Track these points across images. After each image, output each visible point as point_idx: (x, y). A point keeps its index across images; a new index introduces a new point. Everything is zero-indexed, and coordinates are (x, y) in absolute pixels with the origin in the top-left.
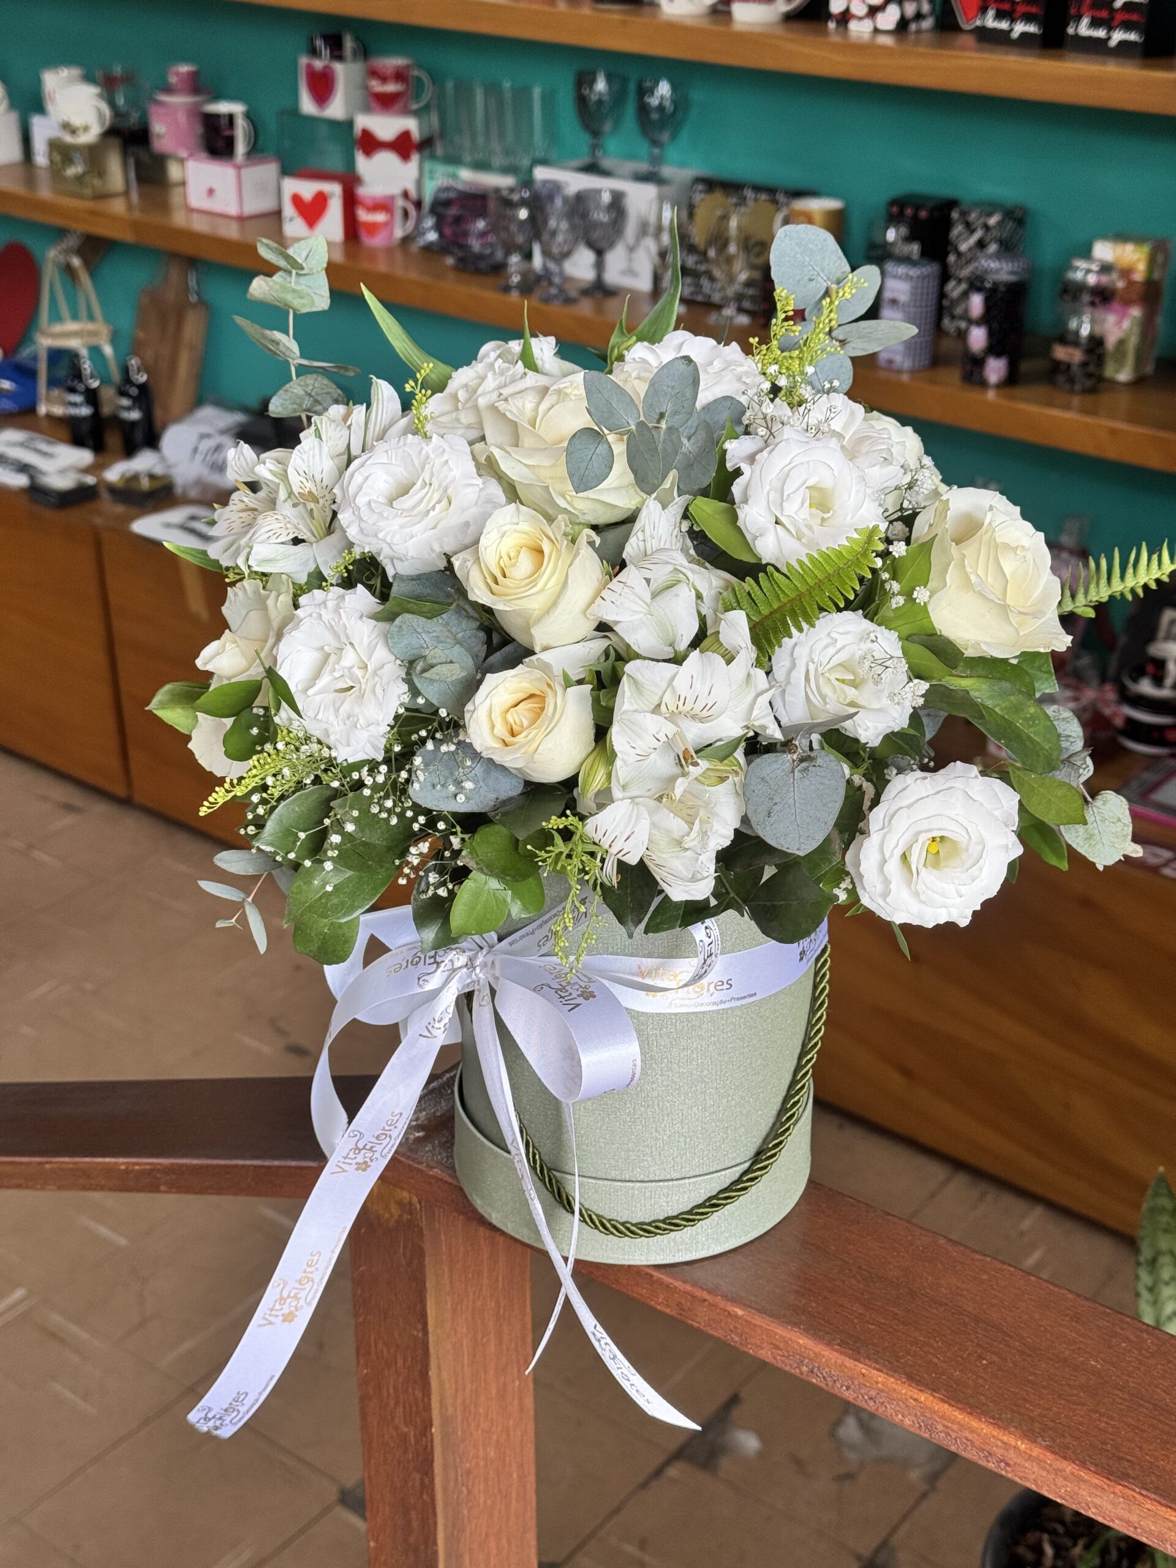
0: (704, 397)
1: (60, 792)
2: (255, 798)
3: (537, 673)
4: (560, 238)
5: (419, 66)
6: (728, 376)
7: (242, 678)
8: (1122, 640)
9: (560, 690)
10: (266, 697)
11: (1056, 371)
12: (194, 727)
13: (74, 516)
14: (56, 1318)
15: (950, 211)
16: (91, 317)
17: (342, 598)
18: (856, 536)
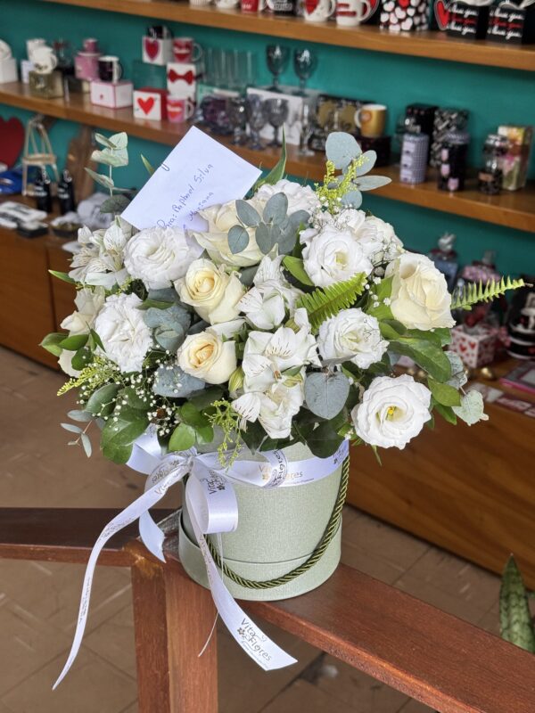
0: (291, 210)
1: (28, 366)
2: (84, 388)
3: (210, 335)
4: (258, 121)
5: (196, 41)
6: (303, 200)
7: (79, 334)
8: (510, 307)
9: (220, 345)
10: (91, 342)
11: (481, 184)
12: (60, 353)
13: (37, 242)
14: (18, 608)
15: (434, 112)
16: (47, 152)
17: (125, 299)
18: (354, 276)
